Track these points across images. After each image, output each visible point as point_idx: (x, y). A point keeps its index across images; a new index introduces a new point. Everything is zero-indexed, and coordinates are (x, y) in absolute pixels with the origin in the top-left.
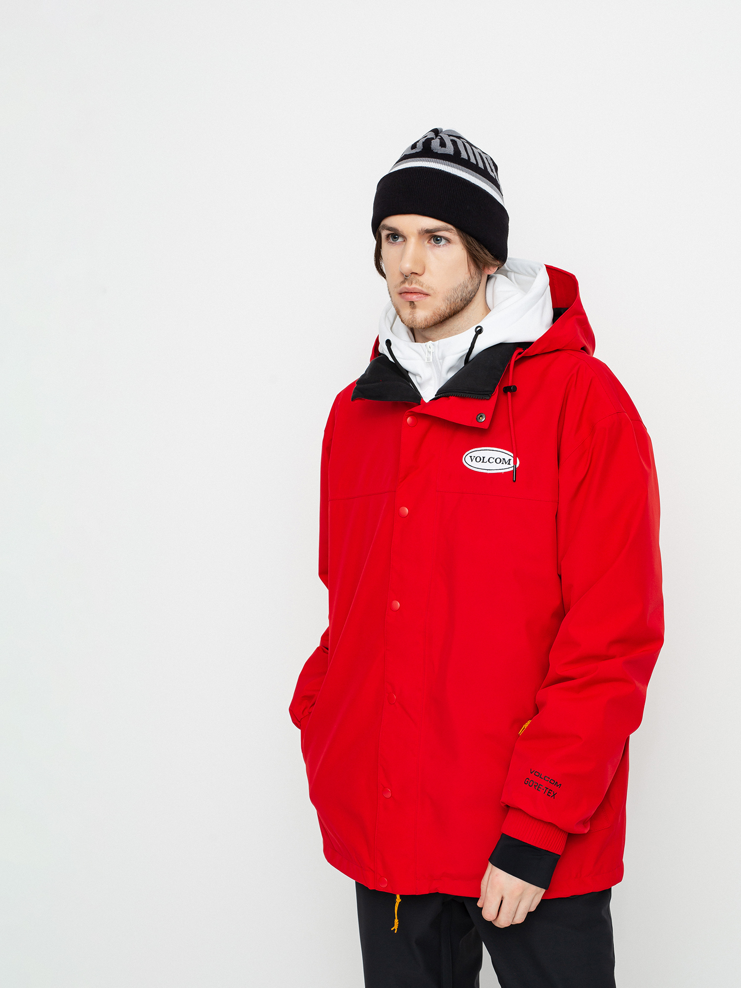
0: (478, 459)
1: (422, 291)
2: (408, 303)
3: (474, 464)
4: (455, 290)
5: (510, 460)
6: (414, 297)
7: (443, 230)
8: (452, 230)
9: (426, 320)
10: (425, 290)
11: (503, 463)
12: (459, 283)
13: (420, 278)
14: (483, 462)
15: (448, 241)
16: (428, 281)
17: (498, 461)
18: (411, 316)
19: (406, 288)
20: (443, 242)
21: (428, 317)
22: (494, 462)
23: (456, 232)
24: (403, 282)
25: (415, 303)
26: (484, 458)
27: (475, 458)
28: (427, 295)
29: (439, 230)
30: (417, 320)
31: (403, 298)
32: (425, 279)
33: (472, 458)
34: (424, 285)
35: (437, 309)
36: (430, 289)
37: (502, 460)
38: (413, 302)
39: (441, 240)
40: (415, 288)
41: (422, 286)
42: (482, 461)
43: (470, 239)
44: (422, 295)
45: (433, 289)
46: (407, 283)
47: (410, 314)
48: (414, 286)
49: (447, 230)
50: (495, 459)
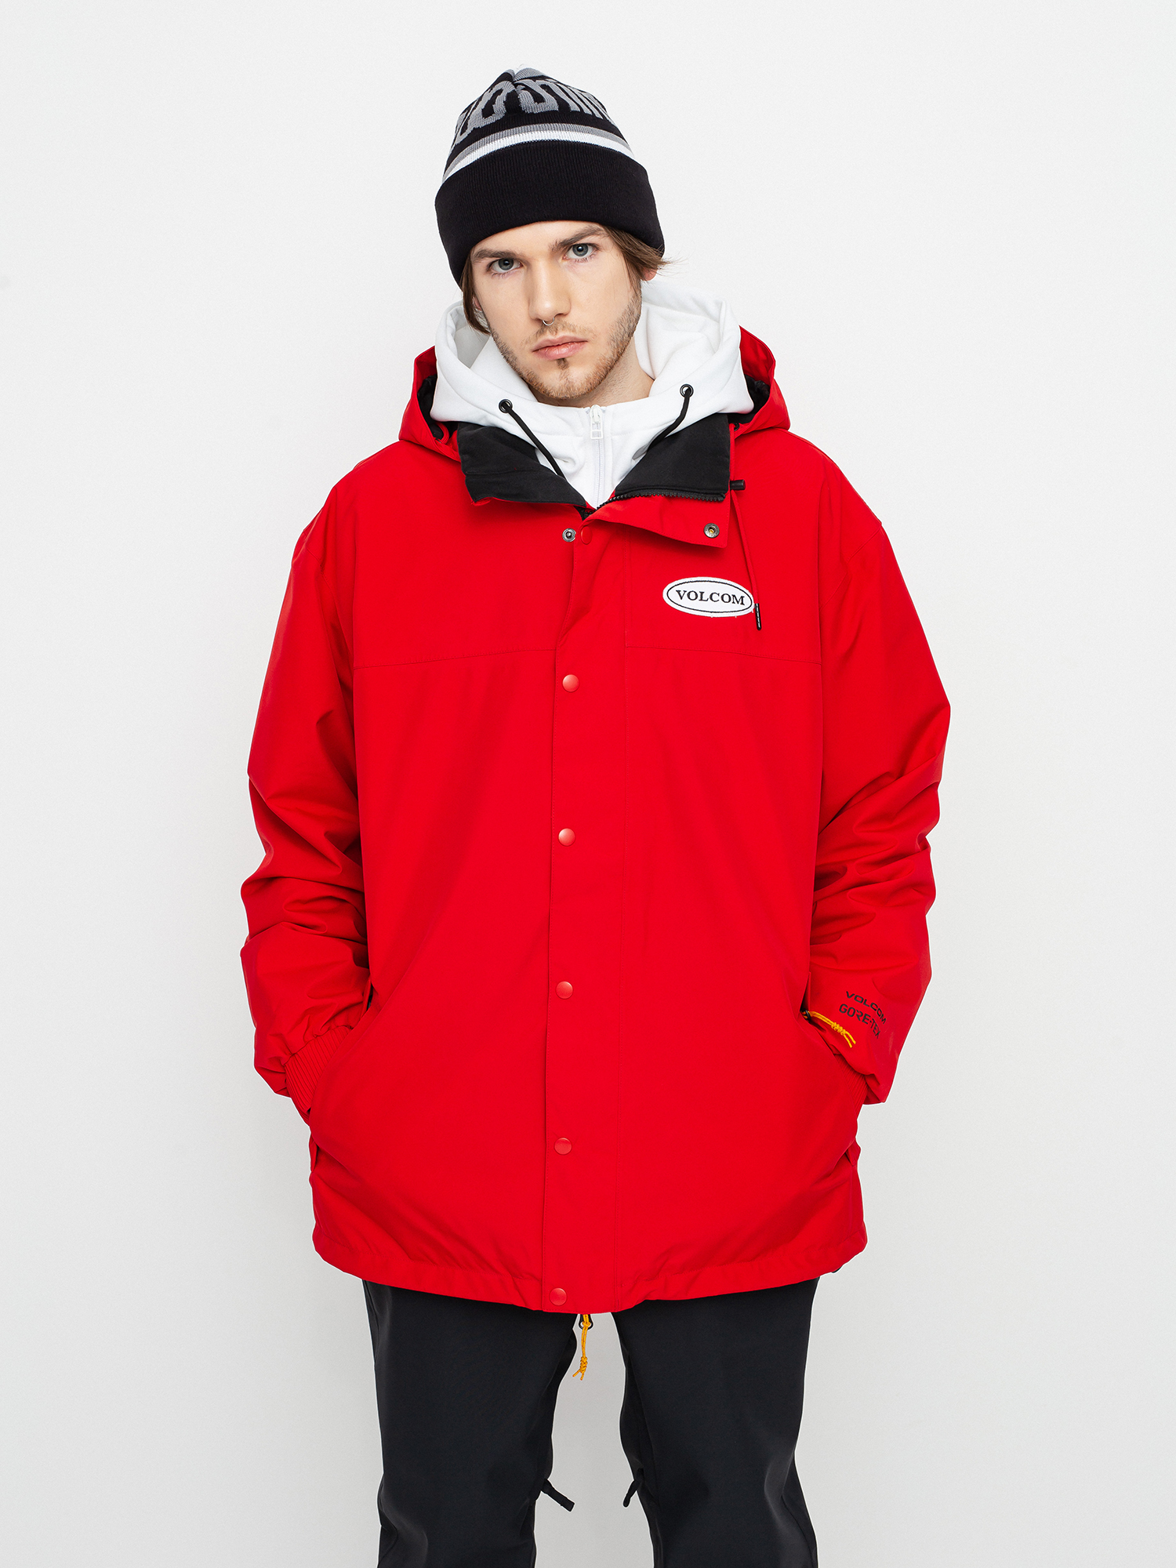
0: (693, 596)
1: (575, 338)
2: (556, 362)
3: (685, 602)
4: (620, 322)
5: (742, 597)
6: (563, 351)
7: (589, 235)
8: (600, 230)
9: (588, 380)
10: (580, 336)
11: (733, 602)
12: (623, 310)
13: (568, 320)
14: (701, 600)
15: (595, 247)
16: (580, 320)
17: (726, 598)
18: (563, 382)
19: (548, 341)
20: (590, 251)
21: (592, 376)
22: (720, 600)
23: (605, 232)
24: (541, 332)
25: (568, 359)
26: (702, 593)
27: (686, 593)
28: (583, 342)
29: (582, 236)
30: (576, 384)
31: (545, 355)
32: (572, 319)
33: (682, 593)
34: (577, 329)
35: (601, 360)
36: (587, 332)
37: (732, 597)
38: (563, 359)
39: (587, 248)
40: (564, 337)
41: (574, 331)
42: (699, 598)
43: (625, 236)
44: (576, 344)
45: (591, 331)
46: (548, 332)
47: (561, 378)
48: (561, 334)
49: (593, 233)
50: (721, 595)
